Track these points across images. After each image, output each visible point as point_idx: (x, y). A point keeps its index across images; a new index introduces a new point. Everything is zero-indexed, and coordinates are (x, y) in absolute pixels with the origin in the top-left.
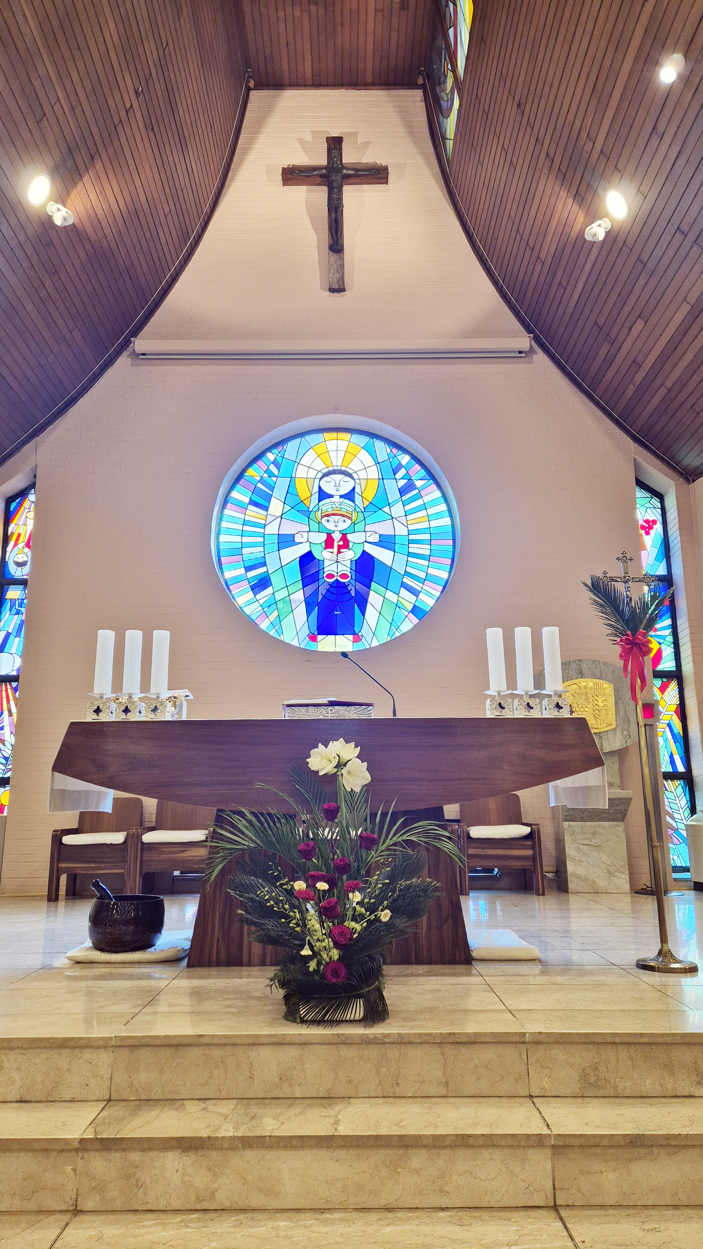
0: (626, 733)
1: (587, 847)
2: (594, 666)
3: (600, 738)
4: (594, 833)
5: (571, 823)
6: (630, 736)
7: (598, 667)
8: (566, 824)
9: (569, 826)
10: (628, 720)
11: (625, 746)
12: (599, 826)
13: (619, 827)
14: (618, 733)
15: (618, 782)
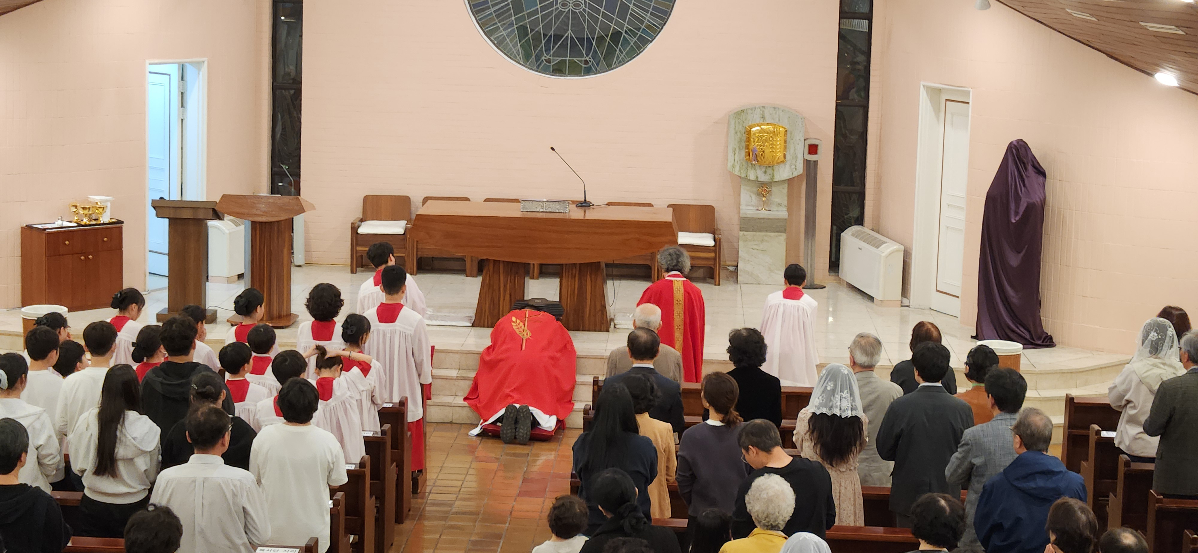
0: (793, 167)
1: (755, 251)
2: (774, 112)
3: (773, 170)
4: (762, 241)
5: (745, 233)
6: (796, 169)
7: (777, 113)
8: (742, 233)
9: (744, 234)
10: (796, 157)
11: (791, 177)
12: (766, 236)
13: (782, 238)
14: (788, 166)
15: (785, 203)
